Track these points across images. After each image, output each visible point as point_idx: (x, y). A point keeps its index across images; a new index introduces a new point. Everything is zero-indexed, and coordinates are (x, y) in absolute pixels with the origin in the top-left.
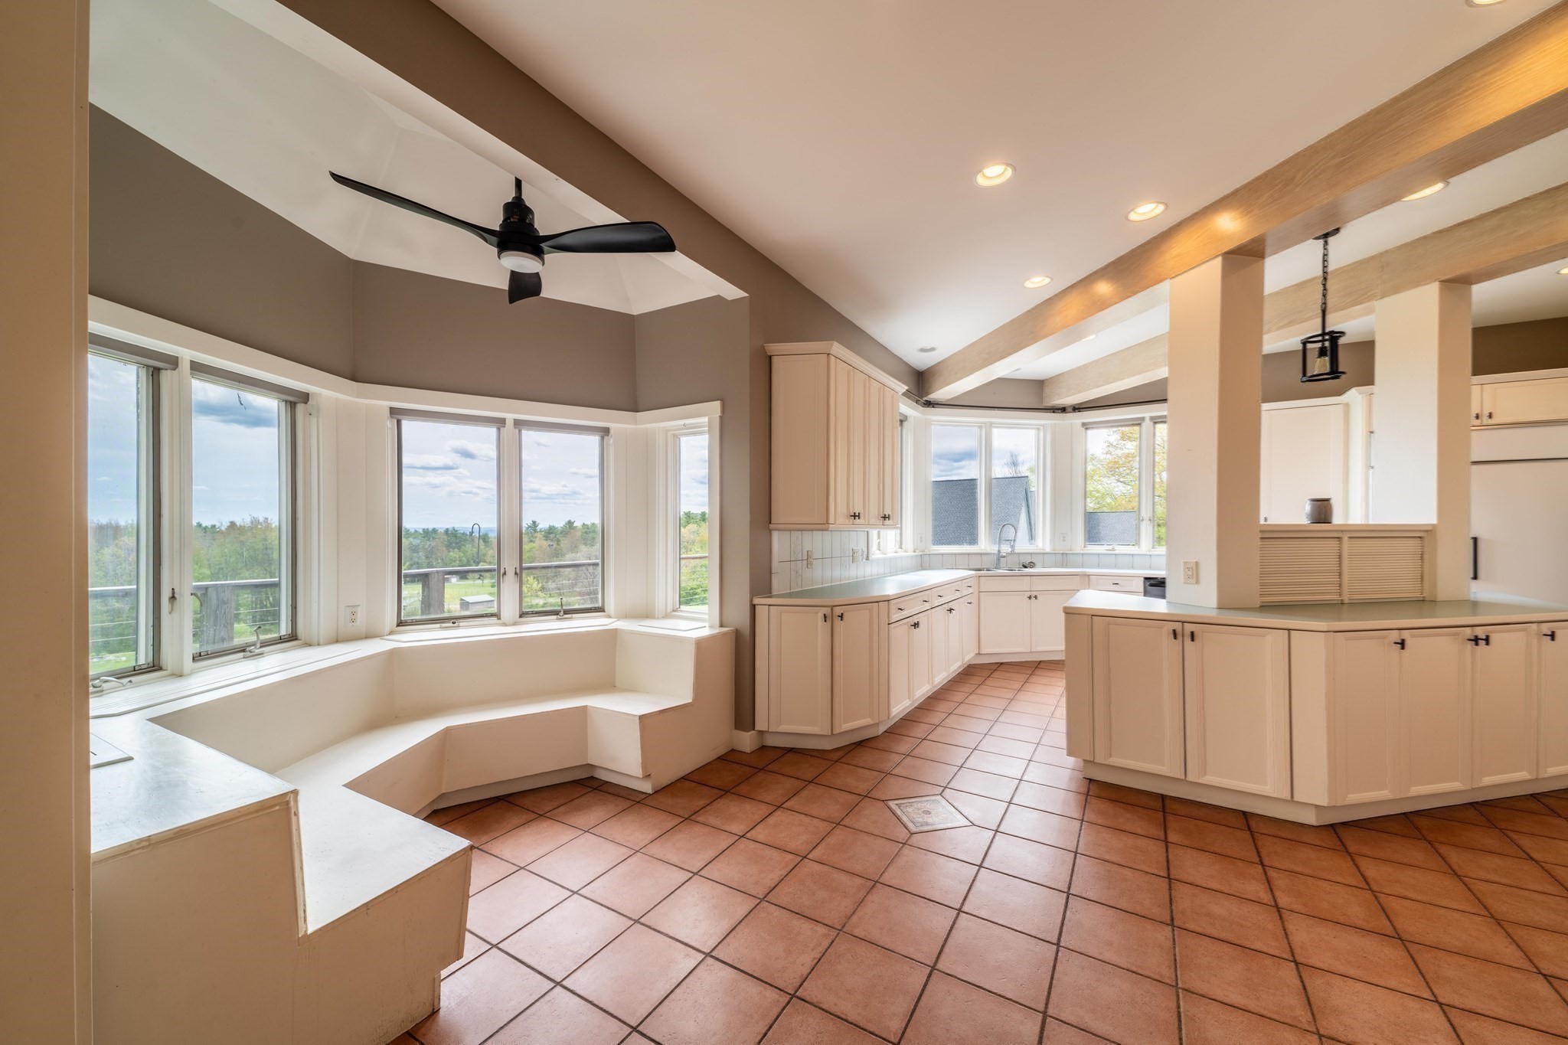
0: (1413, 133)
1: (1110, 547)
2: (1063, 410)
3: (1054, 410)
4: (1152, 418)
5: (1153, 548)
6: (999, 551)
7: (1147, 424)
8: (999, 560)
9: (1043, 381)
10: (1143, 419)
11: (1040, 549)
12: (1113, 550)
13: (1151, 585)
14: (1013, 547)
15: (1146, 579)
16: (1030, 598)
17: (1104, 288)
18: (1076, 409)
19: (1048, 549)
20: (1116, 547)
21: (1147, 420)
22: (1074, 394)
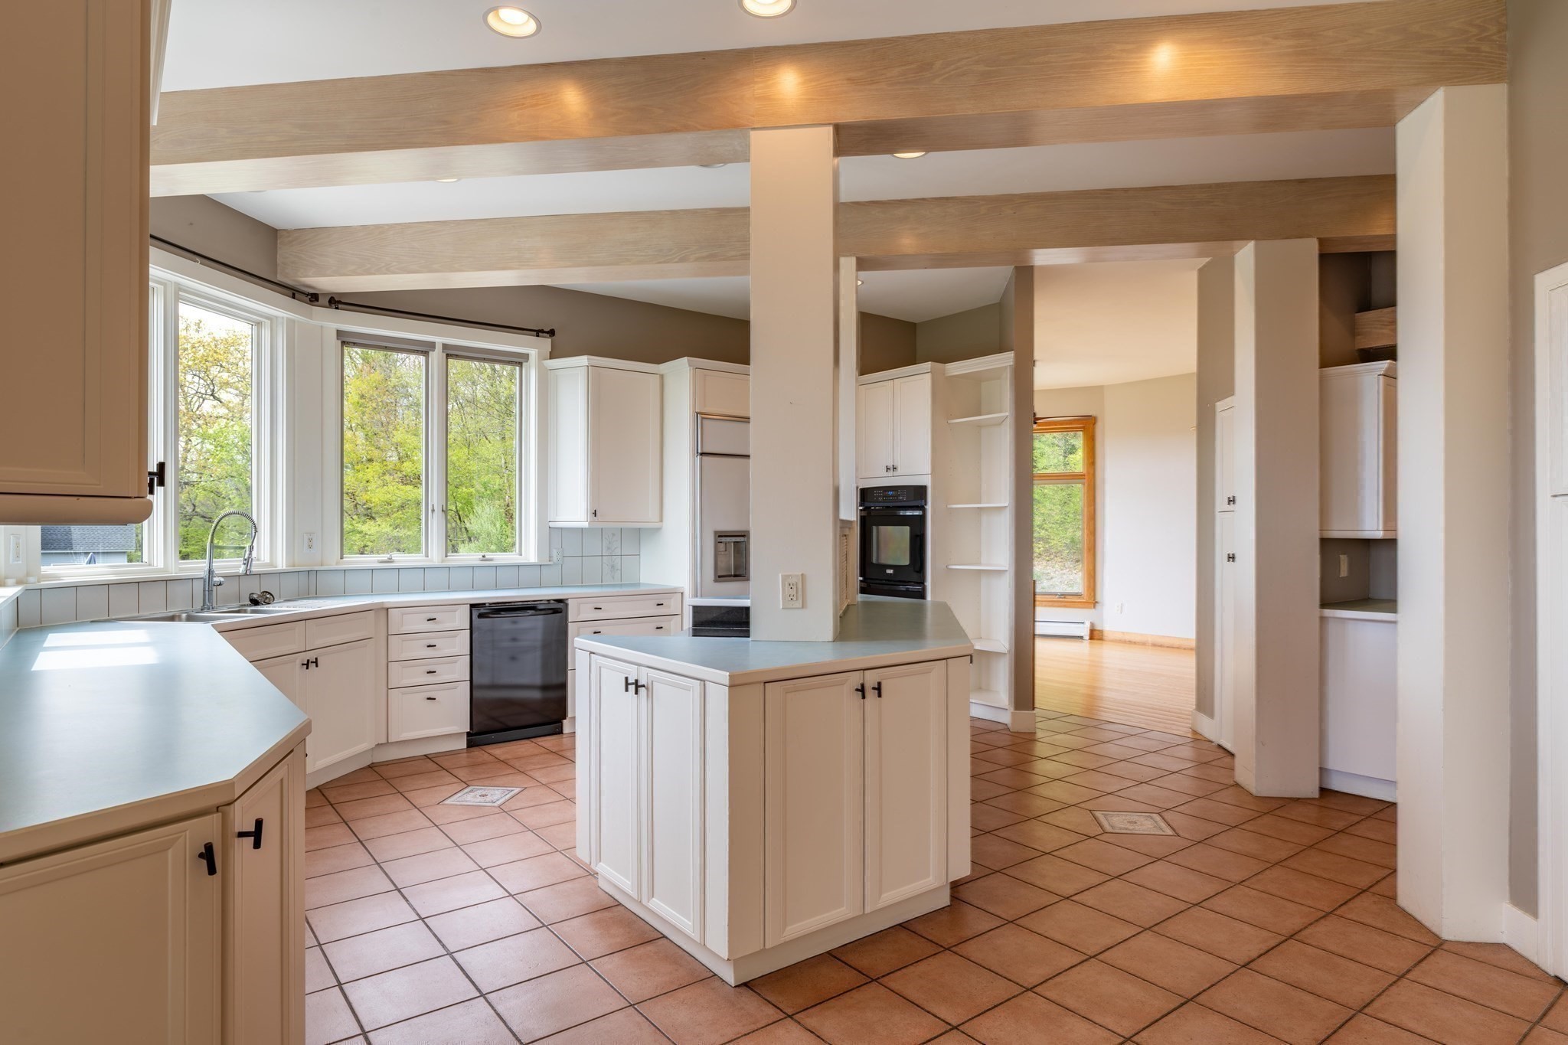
0: (1060, 77)
1: (385, 557)
2: (314, 298)
3: (294, 292)
4: (445, 346)
5: (446, 556)
6: (210, 572)
7: (436, 356)
8: (210, 591)
9: (277, 230)
10: (432, 345)
11: (265, 565)
12: (390, 561)
13: (481, 616)
14: (247, 562)
15: (472, 606)
16: (307, 665)
17: (572, 98)
18: (335, 302)
19: (281, 564)
20: (396, 556)
21: (439, 348)
22: (355, 273)
